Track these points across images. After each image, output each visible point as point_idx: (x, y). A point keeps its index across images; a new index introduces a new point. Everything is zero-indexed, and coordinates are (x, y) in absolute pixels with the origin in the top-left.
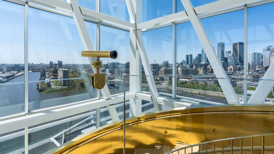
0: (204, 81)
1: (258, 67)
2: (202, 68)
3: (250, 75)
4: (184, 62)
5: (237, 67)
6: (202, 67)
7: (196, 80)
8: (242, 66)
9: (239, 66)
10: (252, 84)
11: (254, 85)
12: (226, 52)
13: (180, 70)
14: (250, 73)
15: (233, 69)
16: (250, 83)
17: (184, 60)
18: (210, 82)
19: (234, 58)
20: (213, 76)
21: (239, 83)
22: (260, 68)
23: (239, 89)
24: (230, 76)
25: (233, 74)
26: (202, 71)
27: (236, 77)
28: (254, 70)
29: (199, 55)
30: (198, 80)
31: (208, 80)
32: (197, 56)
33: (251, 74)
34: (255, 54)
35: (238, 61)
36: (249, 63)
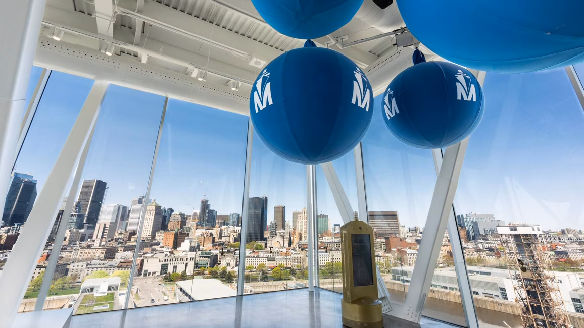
1: (119, 234)
3: (102, 248)
5: (80, 233)
8: (90, 231)
9: (83, 230)
10: (102, 266)
11: (105, 268)
14: (103, 243)
15: (70, 237)
16: (99, 264)
19: (79, 212)
21: (74, 267)
22: (120, 236)
23: (71, 282)
25: (65, 249)
27: (72, 255)
28: (110, 239)
34: (119, 207)
35: (85, 219)
36: (105, 224)
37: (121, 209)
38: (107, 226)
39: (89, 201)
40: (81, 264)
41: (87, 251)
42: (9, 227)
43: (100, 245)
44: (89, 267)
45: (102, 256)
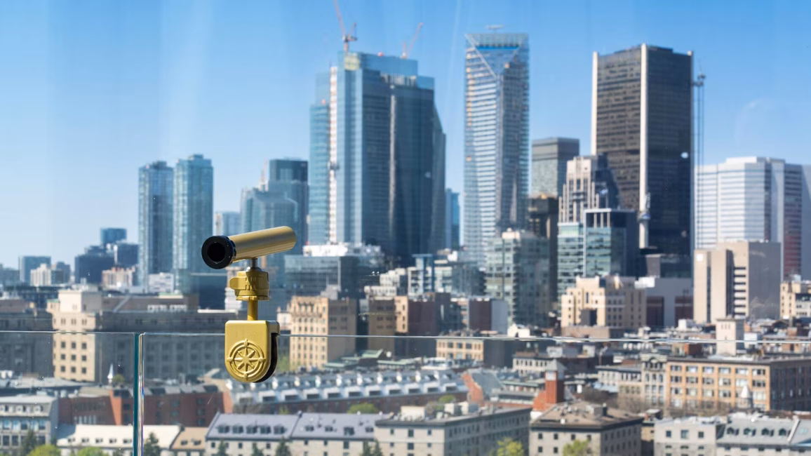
0: (350, 430)
1: (799, 297)
2: (322, 304)
3: (750, 359)
4: (113, 249)
5: (641, 292)
6: (314, 292)
7: (266, 430)
8: (674, 286)
9: (649, 282)
10: (778, 440)
12: (534, 146)
13: (79, 327)
14: (750, 339)
15: (608, 310)
16: (765, 432)
17: (120, 233)
18: (411, 446)
19: (613, 202)
20: (432, 378)
21: (669, 434)
24: (587, 380)
25: (608, 360)
26: (321, 326)
27: (642, 385)
28: (770, 322)
29: (287, 173)
30: (281, 430)
31: (392, 425)
32: (261, 179)
33: (752, 350)
34: (768, 171)
35: (643, 230)
36: (730, 255)
37: (779, 179)
38: (742, 260)
39: (637, 152)
40: (693, 423)
41: (696, 370)
42: (401, 271)
43: (740, 346)
44: (727, 438)
45: (762, 397)
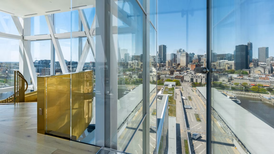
8: (164, 64)
9: (162, 63)
10: (170, 77)
11: (171, 78)
14: (169, 68)
15: (159, 66)
19: (160, 57)
22: (175, 65)
23: (162, 81)
27: (161, 72)
28: (171, 67)
33: (169, 69)
34: (172, 54)
35: (162, 59)
38: (170, 62)
39: (162, 53)
40: (163, 76)
41: (165, 71)
44: (166, 77)
45: (169, 73)
